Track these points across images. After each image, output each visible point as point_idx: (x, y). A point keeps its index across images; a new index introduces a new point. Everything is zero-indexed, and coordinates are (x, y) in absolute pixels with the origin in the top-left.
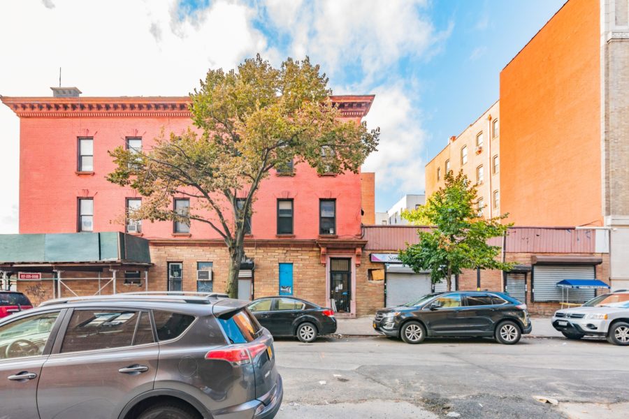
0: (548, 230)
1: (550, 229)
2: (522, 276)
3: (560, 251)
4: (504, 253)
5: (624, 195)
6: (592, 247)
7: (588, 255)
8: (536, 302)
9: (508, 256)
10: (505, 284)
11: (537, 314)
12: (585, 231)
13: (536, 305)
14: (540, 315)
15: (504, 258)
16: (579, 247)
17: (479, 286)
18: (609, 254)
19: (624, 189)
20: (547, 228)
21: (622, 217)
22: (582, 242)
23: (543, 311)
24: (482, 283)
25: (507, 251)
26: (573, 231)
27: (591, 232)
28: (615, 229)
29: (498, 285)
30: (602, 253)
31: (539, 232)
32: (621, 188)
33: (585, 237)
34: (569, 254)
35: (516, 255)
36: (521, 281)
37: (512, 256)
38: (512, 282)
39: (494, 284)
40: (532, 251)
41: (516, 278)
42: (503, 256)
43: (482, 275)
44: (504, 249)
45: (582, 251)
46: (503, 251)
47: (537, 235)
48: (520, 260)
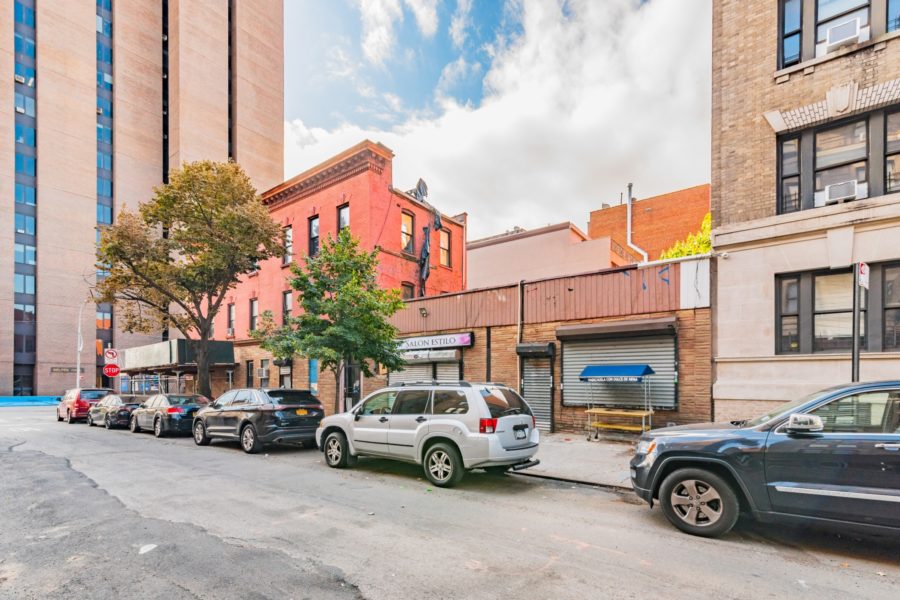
0: (589, 278)
1: (592, 275)
2: (546, 362)
3: (611, 314)
4: (522, 325)
5: (749, 175)
6: (672, 298)
7: (665, 314)
8: (568, 407)
9: (528, 330)
10: (522, 377)
11: (571, 427)
12: (659, 270)
13: (569, 412)
14: (576, 429)
15: (521, 333)
16: (646, 302)
18: (709, 309)
19: (749, 162)
20: (586, 275)
21: (744, 225)
22: (653, 291)
23: (580, 422)
24: (492, 376)
25: (525, 322)
26: (634, 272)
27: (672, 269)
28: (724, 253)
29: (513, 377)
30: (695, 309)
31: (572, 283)
32: (744, 161)
33: (659, 280)
34: (629, 318)
35: (539, 327)
36: (545, 371)
37: (533, 330)
38: (532, 372)
39: (507, 376)
40: (563, 318)
41: (537, 366)
42: (519, 332)
43: (493, 362)
44: (522, 319)
45: (653, 309)
46: (519, 323)
47: (570, 290)
48: (545, 334)
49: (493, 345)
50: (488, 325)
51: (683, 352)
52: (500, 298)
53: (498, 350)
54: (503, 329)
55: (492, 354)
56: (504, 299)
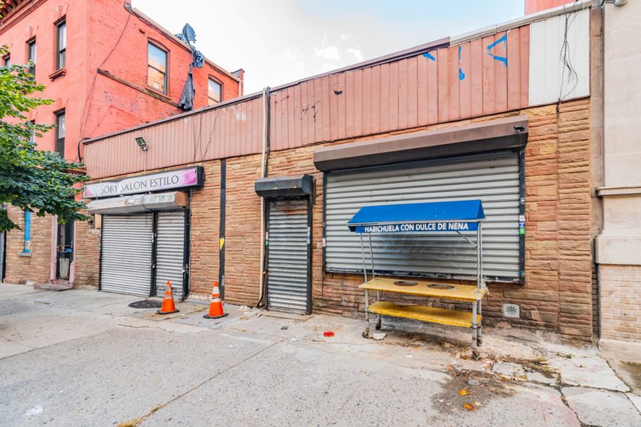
2: (302, 206)
3: (403, 126)
4: (268, 153)
8: (333, 274)
9: (276, 160)
10: (266, 229)
11: (338, 305)
12: (488, 41)
13: (332, 282)
14: (346, 308)
15: (267, 165)
16: (465, 101)
17: (222, 234)
18: (594, 98)
22: (477, 81)
23: (352, 298)
24: (228, 228)
25: (272, 148)
26: (443, 52)
27: (513, 37)
30: (557, 104)
31: (341, 82)
33: (489, 61)
34: (434, 129)
35: (292, 154)
36: (300, 219)
37: (283, 159)
38: (280, 221)
39: (248, 229)
40: (327, 139)
41: (288, 211)
42: (263, 163)
43: (228, 210)
44: (269, 145)
45: (477, 112)
46: (264, 150)
47: (337, 93)
48: (300, 163)
49: (229, 185)
50: (222, 156)
51: (530, 181)
52: (238, 117)
53: (234, 191)
54: (242, 160)
55: (228, 197)
56: (244, 117)
